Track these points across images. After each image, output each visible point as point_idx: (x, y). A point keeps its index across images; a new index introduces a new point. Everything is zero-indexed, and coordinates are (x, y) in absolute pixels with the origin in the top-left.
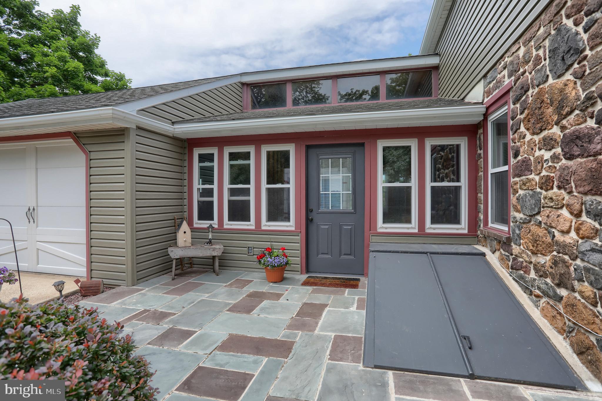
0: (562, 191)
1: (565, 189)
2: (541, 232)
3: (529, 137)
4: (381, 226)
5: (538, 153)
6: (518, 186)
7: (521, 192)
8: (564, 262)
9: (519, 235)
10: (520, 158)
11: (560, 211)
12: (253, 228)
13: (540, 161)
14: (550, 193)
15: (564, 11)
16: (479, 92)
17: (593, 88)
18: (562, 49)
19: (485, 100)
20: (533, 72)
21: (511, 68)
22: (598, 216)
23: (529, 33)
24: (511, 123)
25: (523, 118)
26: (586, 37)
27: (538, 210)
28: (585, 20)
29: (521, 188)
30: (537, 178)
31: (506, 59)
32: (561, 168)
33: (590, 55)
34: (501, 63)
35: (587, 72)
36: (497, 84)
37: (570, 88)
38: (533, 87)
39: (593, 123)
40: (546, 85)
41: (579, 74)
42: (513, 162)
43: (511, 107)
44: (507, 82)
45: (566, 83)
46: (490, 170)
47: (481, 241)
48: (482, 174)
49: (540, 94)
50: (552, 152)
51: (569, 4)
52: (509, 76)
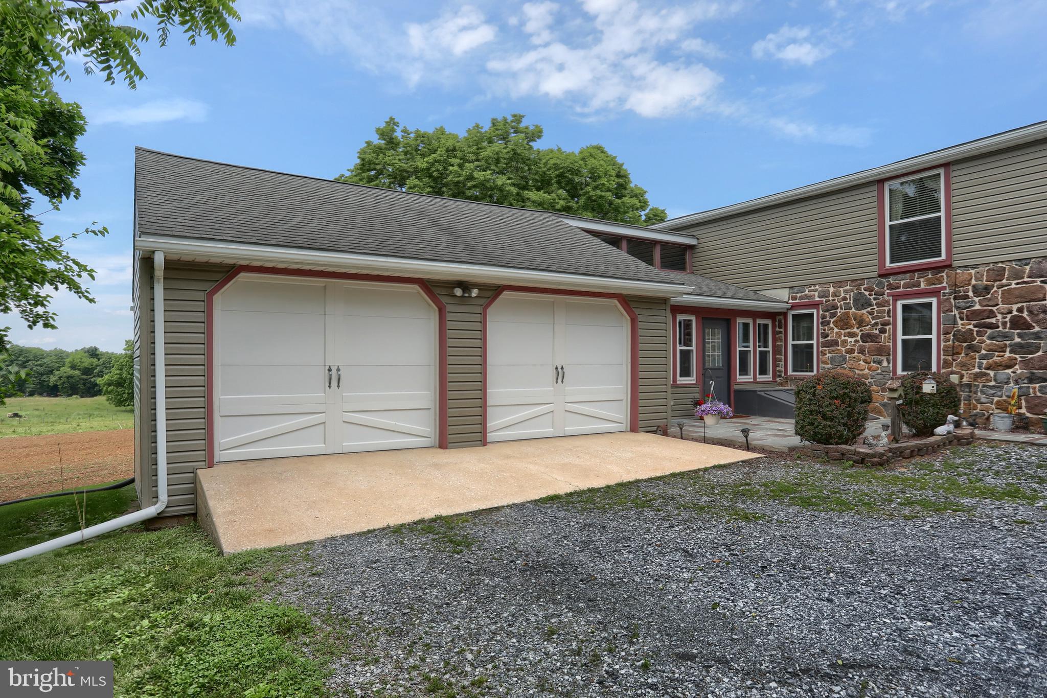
0: (860, 354)
1: (862, 354)
3: (836, 330)
4: (740, 378)
5: (843, 338)
6: (827, 352)
7: (828, 355)
10: (829, 338)
11: (859, 362)
13: (845, 341)
14: (853, 355)
15: (863, 287)
16: (783, 294)
17: (878, 321)
18: (862, 301)
19: (791, 301)
20: (842, 303)
21: (822, 294)
22: (880, 363)
23: (839, 284)
24: (820, 320)
25: (832, 320)
26: (874, 302)
27: (844, 362)
28: (874, 296)
29: (829, 353)
30: (843, 349)
31: (817, 287)
32: (859, 346)
33: (877, 309)
34: (811, 287)
35: (875, 314)
36: (807, 297)
37: (865, 317)
38: (842, 309)
39: (877, 332)
40: (851, 311)
41: (871, 313)
42: (821, 340)
43: (821, 312)
44: (817, 299)
45: (863, 314)
46: (790, 342)
47: (781, 384)
48: (783, 344)
49: (847, 314)
50: (854, 339)
51: (865, 286)
52: (819, 297)
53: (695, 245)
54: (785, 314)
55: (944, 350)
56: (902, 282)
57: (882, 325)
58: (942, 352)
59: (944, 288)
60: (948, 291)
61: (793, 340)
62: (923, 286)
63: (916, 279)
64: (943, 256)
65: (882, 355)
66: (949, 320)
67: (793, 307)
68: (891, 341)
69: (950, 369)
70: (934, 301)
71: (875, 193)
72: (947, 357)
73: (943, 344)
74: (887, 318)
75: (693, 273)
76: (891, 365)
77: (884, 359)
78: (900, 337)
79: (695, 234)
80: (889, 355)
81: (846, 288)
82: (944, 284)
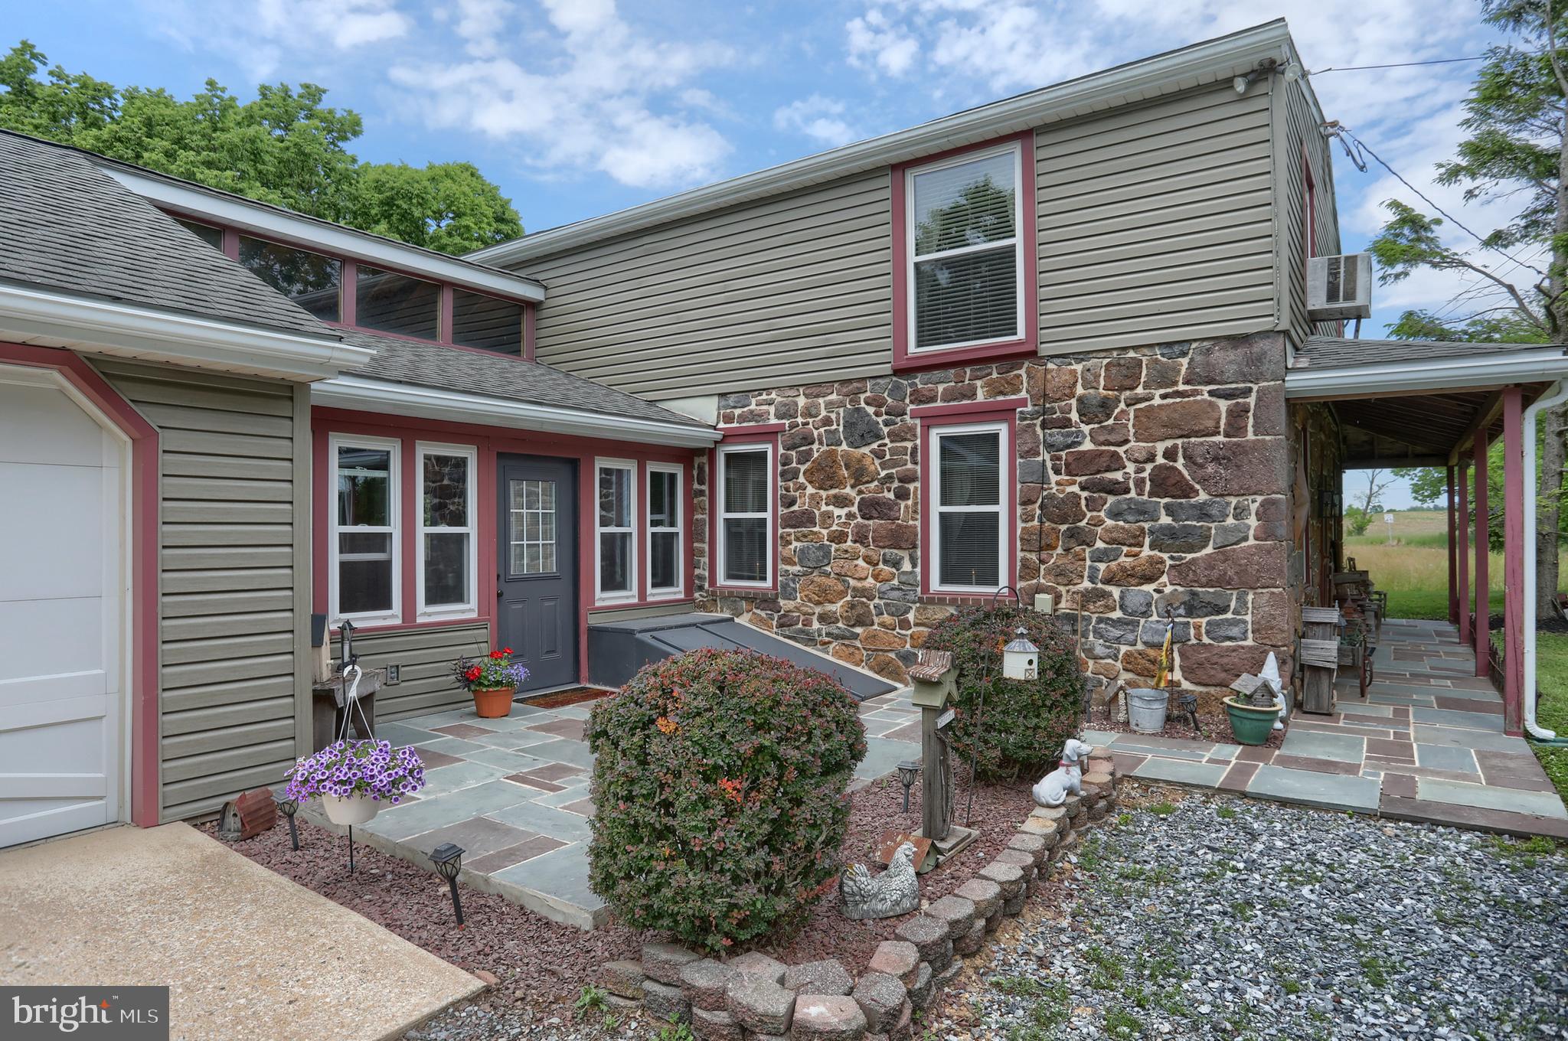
0: (858, 545)
1: (862, 543)
2: (830, 582)
3: (810, 490)
4: (599, 597)
5: (824, 508)
6: (793, 537)
7: (795, 544)
8: (863, 603)
9: (795, 590)
10: (795, 508)
11: (856, 562)
12: (398, 622)
13: (828, 515)
14: (844, 546)
15: (862, 396)
16: (706, 410)
17: (894, 471)
18: (862, 427)
19: (721, 425)
20: (822, 430)
21: (784, 409)
22: (896, 564)
23: (815, 389)
24: (780, 468)
25: (803, 468)
26: (886, 430)
27: (826, 561)
28: (885, 417)
29: (797, 539)
30: (825, 532)
31: (773, 395)
32: (857, 525)
33: (890, 445)
34: (761, 395)
35: (888, 457)
36: (753, 416)
37: (867, 462)
38: (821, 443)
39: (891, 496)
40: (840, 449)
41: (878, 455)
42: (781, 511)
43: (781, 451)
44: (773, 421)
45: (864, 456)
46: (722, 515)
47: (703, 607)
48: (706, 517)
49: (831, 454)
50: (846, 510)
51: (868, 394)
52: (778, 417)
53: (541, 302)
54: (711, 453)
55: (1022, 539)
56: (941, 388)
57: (901, 480)
58: (1019, 543)
59: (1023, 403)
60: (1029, 408)
61: (728, 510)
62: (981, 396)
63: (967, 382)
64: (1021, 334)
65: (900, 548)
66: (1033, 473)
67: (728, 438)
68: (919, 517)
69: (1035, 581)
70: (1002, 430)
71: (887, 193)
72: (1028, 555)
73: (1020, 525)
74: (910, 466)
75: (533, 359)
76: (918, 570)
77: (905, 554)
78: (936, 508)
79: (540, 277)
80: (915, 547)
81: (830, 397)
82: (1023, 394)
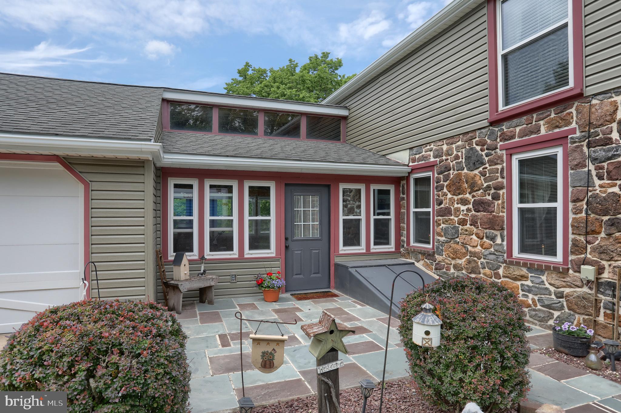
0: (473, 227)
1: (475, 226)
2: (459, 247)
3: (449, 196)
4: (343, 249)
5: (456, 206)
6: (441, 222)
7: (443, 225)
8: (475, 261)
9: (442, 250)
10: (442, 206)
11: (471, 237)
12: (237, 256)
13: (458, 210)
14: (465, 227)
15: (474, 141)
16: (403, 157)
17: (491, 183)
18: (474, 159)
19: (411, 164)
20: (454, 162)
21: (436, 153)
22: (493, 239)
23: (451, 139)
24: (435, 184)
25: (446, 184)
26: (487, 159)
27: (456, 236)
28: (486, 151)
29: (443, 223)
30: (456, 219)
31: (432, 146)
32: (472, 215)
33: (489, 168)
34: (426, 146)
35: (488, 175)
36: (424, 158)
37: (477, 178)
38: (454, 170)
39: (490, 198)
40: (463, 172)
41: (483, 174)
42: (437, 207)
43: (436, 175)
44: (432, 159)
45: (475, 175)
46: (413, 209)
47: (403, 256)
48: (405, 211)
49: (459, 175)
50: (466, 207)
51: (477, 139)
52: (435, 157)
53: (348, 116)
54: (407, 178)
55: (572, 226)
56: (518, 129)
57: (495, 189)
58: (570, 229)
59: (573, 131)
60: (578, 134)
61: (416, 207)
62: (543, 131)
63: (534, 123)
64: (571, 84)
65: (495, 229)
66: (581, 180)
67: (414, 170)
68: (505, 210)
69: (583, 256)
70: (559, 152)
71: (485, 19)
72: (578, 238)
73: (571, 216)
74: (500, 180)
75: (345, 142)
76: (505, 243)
77: (498, 233)
78: (516, 205)
79: (347, 105)
80: (503, 229)
81: (458, 144)
82: (574, 125)
